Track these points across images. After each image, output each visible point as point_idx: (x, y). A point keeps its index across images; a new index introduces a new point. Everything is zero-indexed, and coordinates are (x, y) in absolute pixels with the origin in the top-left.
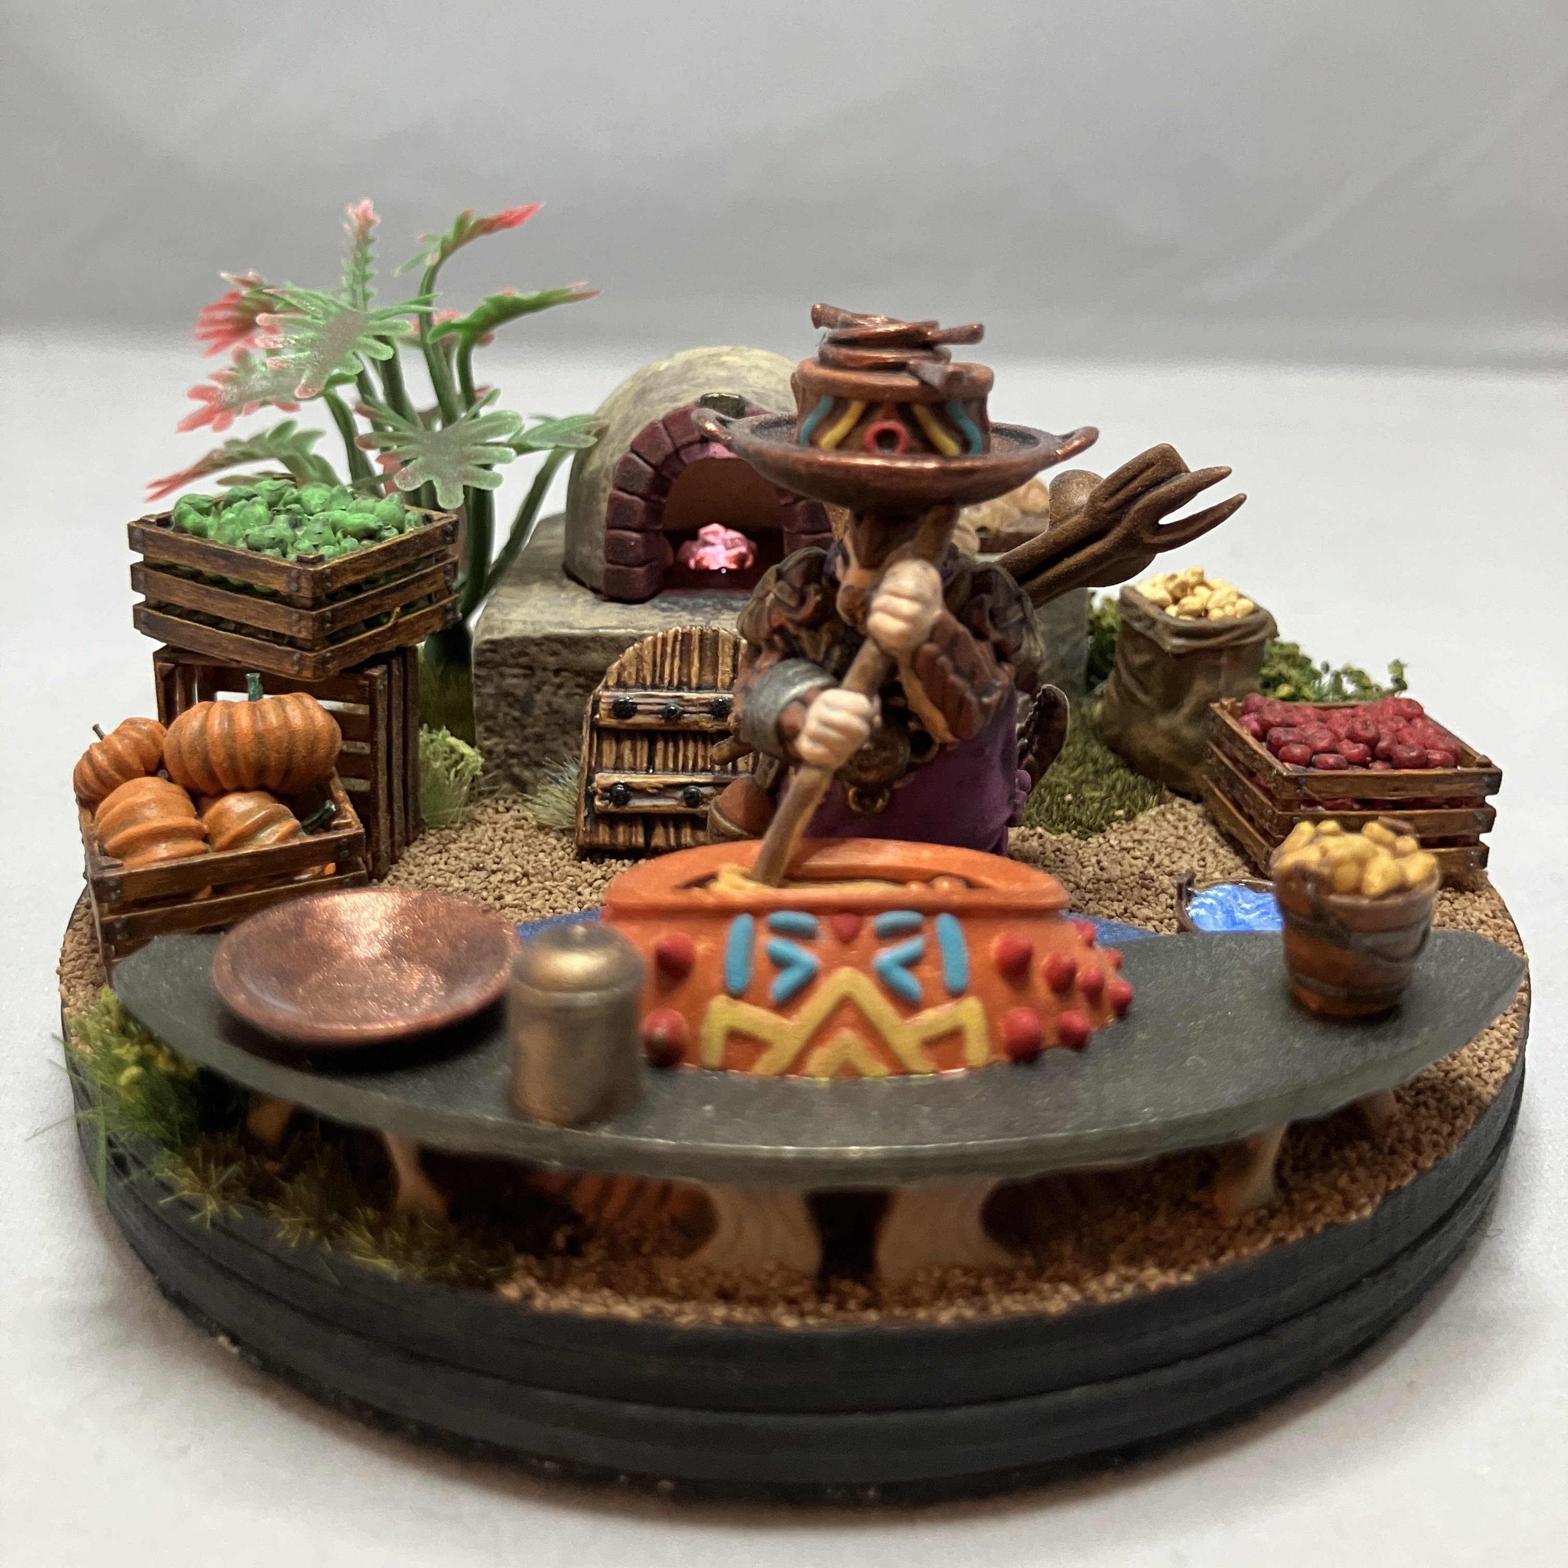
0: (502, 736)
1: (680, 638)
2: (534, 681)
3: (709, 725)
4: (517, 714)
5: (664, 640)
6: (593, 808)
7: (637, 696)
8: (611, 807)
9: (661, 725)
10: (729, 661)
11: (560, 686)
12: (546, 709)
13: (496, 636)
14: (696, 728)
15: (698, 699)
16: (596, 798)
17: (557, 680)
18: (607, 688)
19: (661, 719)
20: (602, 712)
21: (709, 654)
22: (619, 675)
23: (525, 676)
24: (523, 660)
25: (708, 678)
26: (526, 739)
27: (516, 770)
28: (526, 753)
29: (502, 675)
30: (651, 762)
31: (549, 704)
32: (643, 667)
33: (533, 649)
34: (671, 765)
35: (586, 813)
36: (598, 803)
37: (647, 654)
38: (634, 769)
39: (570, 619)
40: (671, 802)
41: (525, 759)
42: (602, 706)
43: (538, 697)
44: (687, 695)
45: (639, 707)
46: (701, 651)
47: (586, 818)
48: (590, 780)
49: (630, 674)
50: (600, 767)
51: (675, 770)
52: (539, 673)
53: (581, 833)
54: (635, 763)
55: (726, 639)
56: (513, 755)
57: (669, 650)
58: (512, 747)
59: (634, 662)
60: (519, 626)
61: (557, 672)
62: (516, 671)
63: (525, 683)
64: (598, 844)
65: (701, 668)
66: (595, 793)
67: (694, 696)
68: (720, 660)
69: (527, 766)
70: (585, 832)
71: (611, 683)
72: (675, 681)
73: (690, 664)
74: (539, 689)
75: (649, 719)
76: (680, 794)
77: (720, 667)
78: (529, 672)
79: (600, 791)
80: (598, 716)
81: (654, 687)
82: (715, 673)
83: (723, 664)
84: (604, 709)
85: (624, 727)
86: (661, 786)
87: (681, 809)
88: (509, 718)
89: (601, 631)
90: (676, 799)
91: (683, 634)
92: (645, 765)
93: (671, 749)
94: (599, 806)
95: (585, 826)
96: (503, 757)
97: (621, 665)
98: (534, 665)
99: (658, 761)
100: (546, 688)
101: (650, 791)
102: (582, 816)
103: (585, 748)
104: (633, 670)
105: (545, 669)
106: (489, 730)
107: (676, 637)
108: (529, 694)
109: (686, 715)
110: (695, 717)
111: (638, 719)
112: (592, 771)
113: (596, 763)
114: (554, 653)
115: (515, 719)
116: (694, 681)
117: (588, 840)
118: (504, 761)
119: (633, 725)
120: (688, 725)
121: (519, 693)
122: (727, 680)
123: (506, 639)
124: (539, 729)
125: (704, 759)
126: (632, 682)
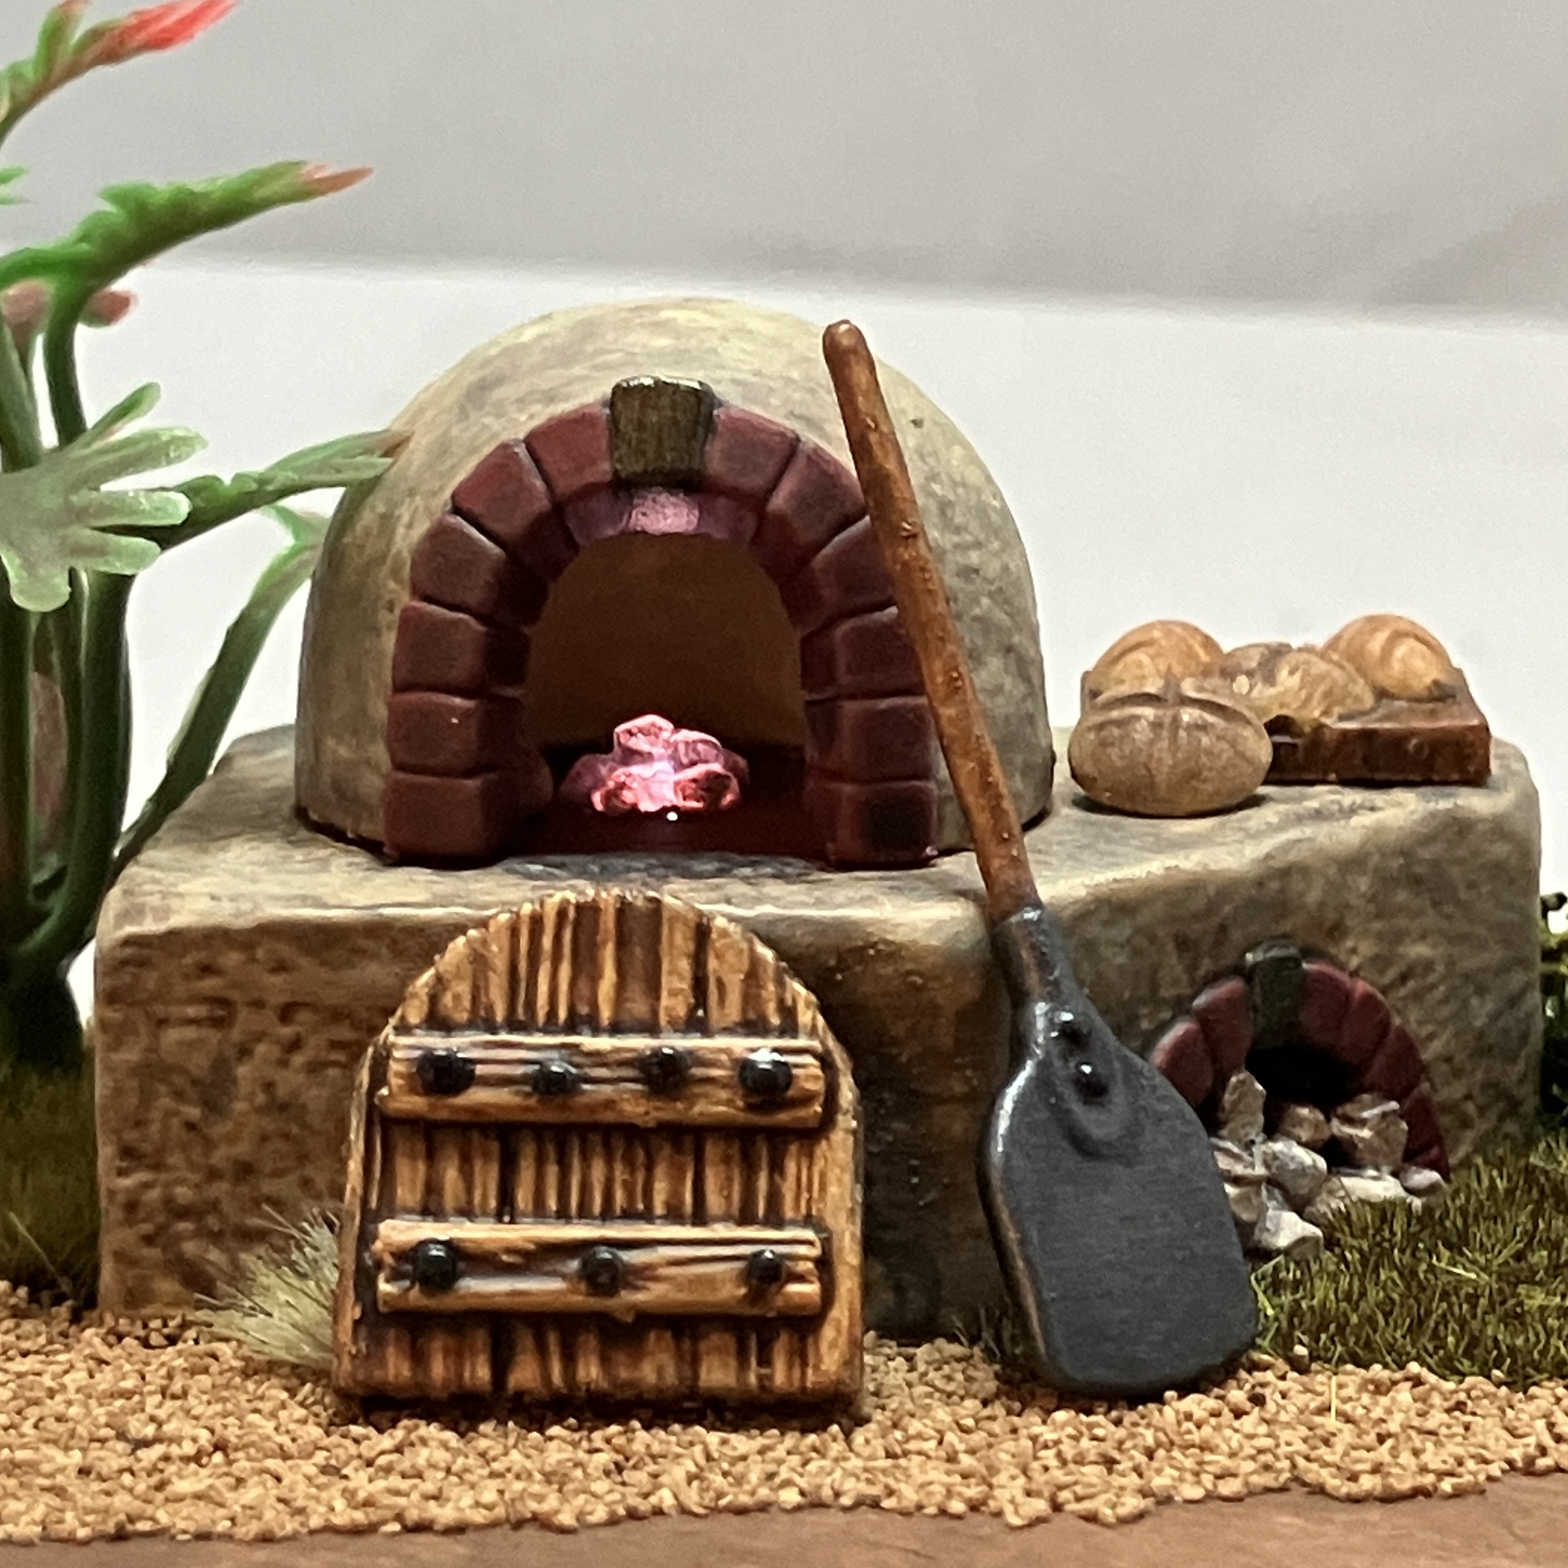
0: (157, 1167)
1: (572, 913)
2: (236, 1034)
3: (641, 1110)
4: (194, 1112)
5: (537, 918)
6: (375, 1302)
7: (475, 1045)
8: (416, 1297)
9: (527, 1109)
10: (685, 965)
11: (295, 1045)
12: (261, 1098)
13: (150, 926)
14: (609, 1117)
15: (617, 1050)
16: (381, 1277)
17: (286, 1031)
18: (404, 1029)
19: (527, 1095)
20: (395, 1081)
21: (638, 951)
22: (434, 999)
23: (216, 1023)
24: (210, 984)
25: (639, 1007)
26: (213, 1174)
27: (190, 1248)
28: (214, 1206)
29: (162, 1023)
30: (506, 1196)
31: (269, 1087)
32: (487, 980)
33: (232, 959)
34: (552, 1204)
35: (357, 1313)
36: (384, 1287)
37: (498, 953)
38: (467, 1212)
39: (320, 891)
40: (555, 1285)
41: (212, 1222)
42: (394, 1066)
43: (243, 1071)
44: (588, 1042)
45: (480, 1070)
46: (622, 943)
47: (357, 1323)
48: (366, 1238)
49: (457, 997)
50: (389, 1209)
51: (563, 1215)
52: (243, 1014)
53: (346, 1359)
54: (470, 1201)
55: (676, 917)
56: (183, 1213)
57: (547, 942)
58: (183, 1194)
59: (468, 970)
60: (204, 904)
61: (286, 1013)
62: (191, 1011)
63: (213, 1036)
64: (385, 1383)
65: (621, 986)
66: (379, 1265)
67: (604, 1043)
68: (665, 966)
69: (215, 1238)
70: (354, 1357)
71: (414, 1019)
72: (562, 1014)
73: (595, 978)
74: (244, 1052)
75: (502, 1096)
76: (574, 1265)
77: (664, 979)
78: (220, 1013)
79: (389, 1260)
80: (384, 1091)
81: (513, 1025)
82: (654, 989)
83: (670, 973)
84: (398, 1075)
85: (443, 1115)
86: (532, 1247)
87: (580, 1299)
88: (175, 1122)
89: (388, 912)
90: (564, 1277)
91: (579, 907)
92: (493, 1204)
93: (552, 1172)
94: (388, 1294)
95: (355, 1340)
96: (161, 1219)
97: (439, 979)
98: (235, 995)
99: (523, 1198)
100: (261, 1049)
101: (505, 1258)
102: (347, 1323)
103: (354, 1166)
104: (463, 988)
105: (258, 1004)
106: (127, 1152)
107: (561, 913)
108: (222, 1067)
109: (586, 1087)
110: (607, 1090)
111: (477, 1096)
112: (370, 1218)
113: (380, 1198)
114: (280, 967)
115: (191, 1126)
116: (606, 1014)
117: (361, 1376)
118: (161, 1229)
119: (465, 1109)
120: (592, 1108)
121: (199, 1063)
122: (682, 1011)
123: (173, 934)
124: (243, 1149)
125: (629, 1188)
126: (463, 1016)
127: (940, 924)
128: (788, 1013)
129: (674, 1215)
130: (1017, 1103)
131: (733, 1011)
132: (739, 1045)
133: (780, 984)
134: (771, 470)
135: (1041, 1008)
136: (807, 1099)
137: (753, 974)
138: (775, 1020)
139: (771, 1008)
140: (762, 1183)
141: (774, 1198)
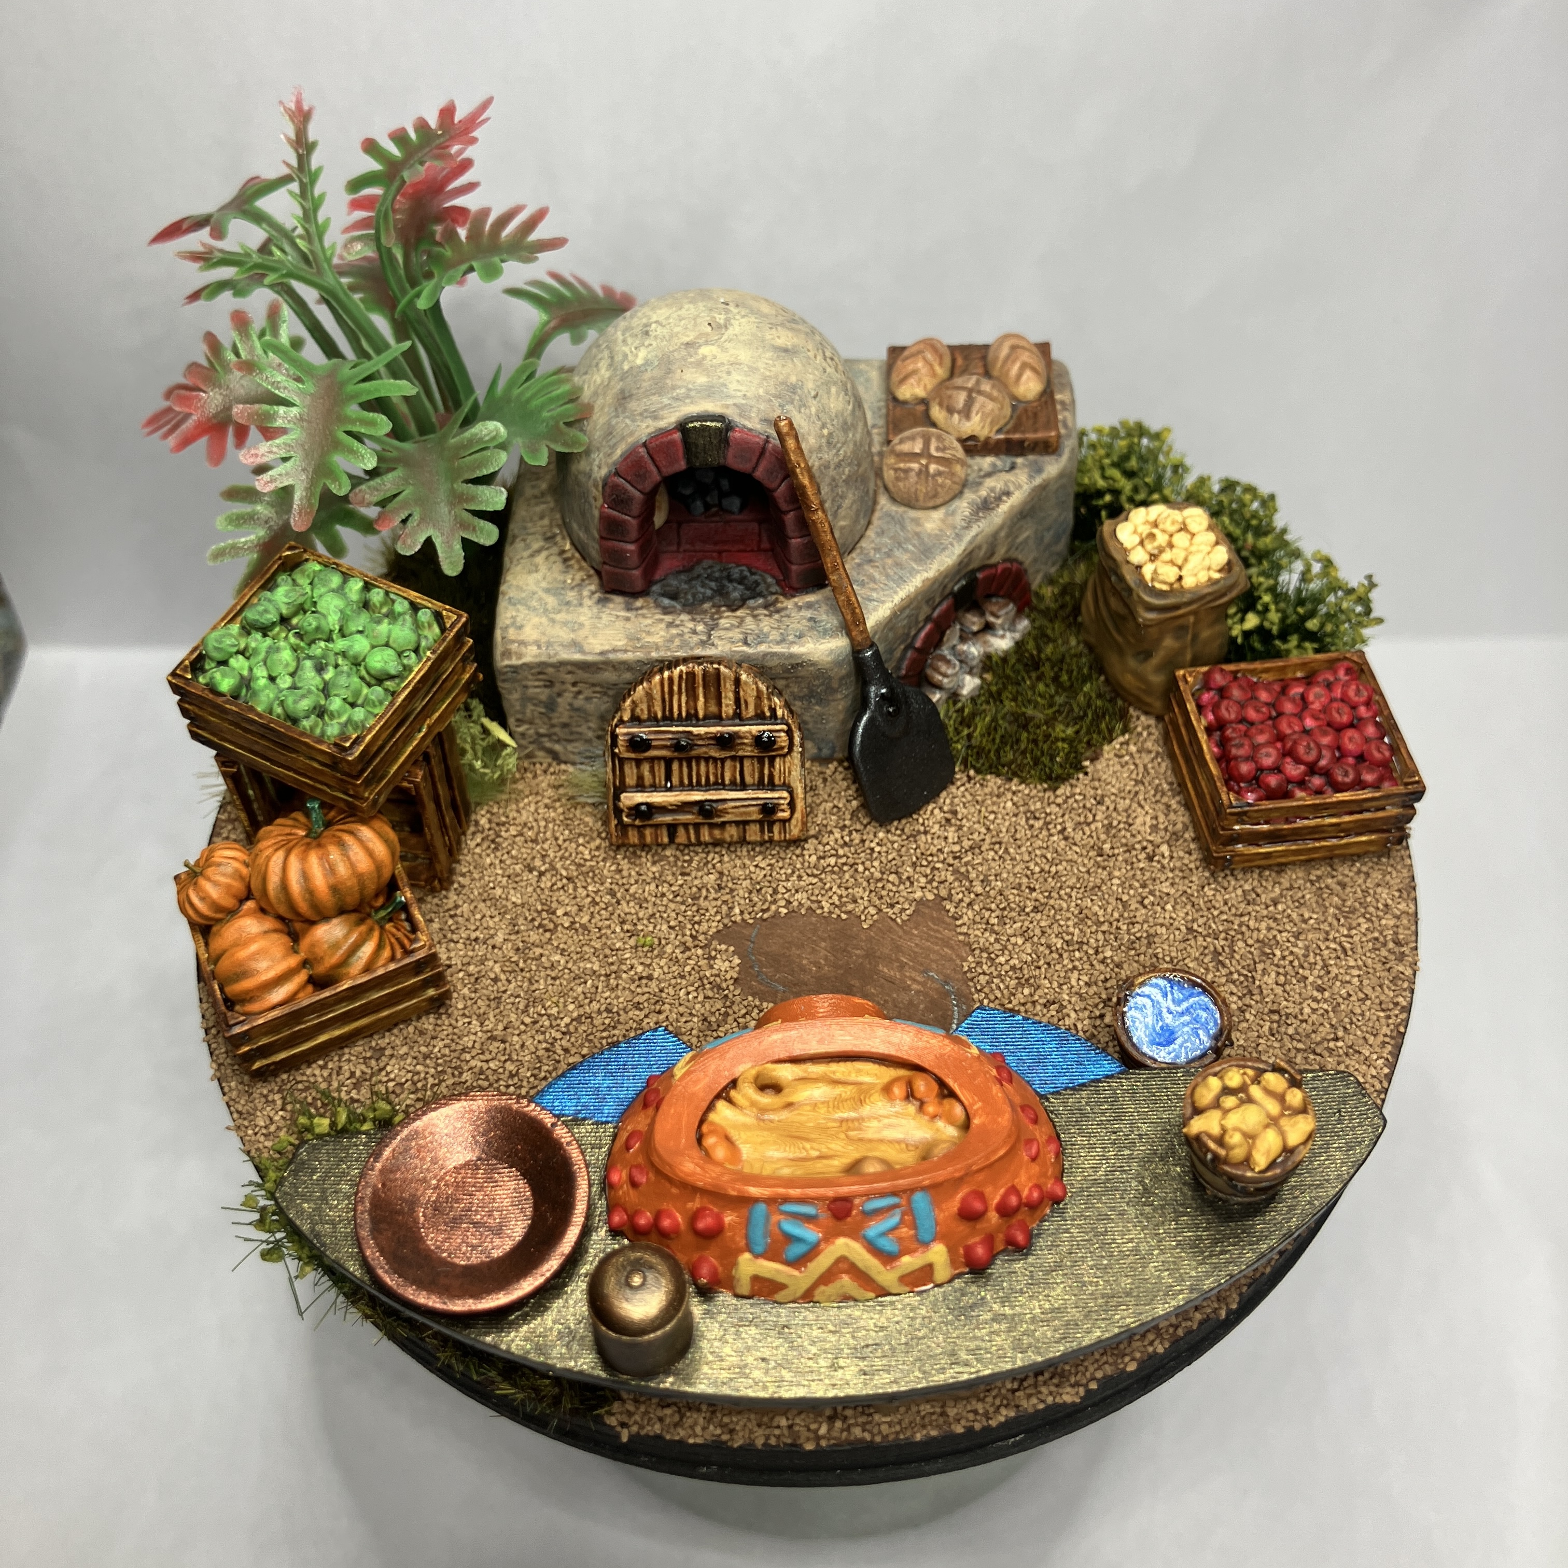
2: (555, 690)
3: (718, 754)
4: (543, 710)
5: (671, 679)
6: (622, 821)
7: (650, 732)
8: (638, 822)
9: (675, 755)
10: (731, 695)
11: (579, 693)
12: (568, 707)
14: (706, 756)
15: (707, 733)
16: (624, 815)
17: (575, 689)
18: (622, 723)
19: (673, 751)
20: (621, 746)
21: (712, 689)
22: (633, 711)
23: (547, 687)
25: (713, 709)
26: (553, 726)
28: (555, 734)
29: (526, 687)
30: (668, 778)
31: (571, 705)
32: (653, 702)
33: (551, 670)
34: (686, 781)
35: (616, 823)
36: (625, 818)
37: (656, 692)
38: (655, 788)
40: (690, 815)
41: (555, 737)
42: (620, 742)
43: (560, 700)
44: (695, 730)
45: (652, 742)
46: (704, 687)
48: (617, 798)
49: (642, 711)
50: (624, 789)
51: (691, 789)
52: (558, 685)
53: (614, 837)
54: (654, 783)
55: (727, 676)
57: (676, 688)
58: (542, 731)
59: (645, 699)
61: (574, 684)
62: (538, 684)
63: (547, 691)
65: (706, 702)
66: (622, 811)
67: (702, 730)
68: (723, 694)
70: (617, 838)
71: (625, 719)
72: (684, 716)
73: (696, 699)
74: (560, 695)
75: (664, 751)
76: (696, 809)
77: (723, 699)
78: (549, 684)
79: (626, 809)
80: (617, 750)
81: (665, 722)
82: (719, 704)
83: (725, 697)
84: (622, 744)
85: (642, 758)
86: (680, 803)
87: (699, 820)
88: (536, 713)
90: (693, 813)
91: (687, 673)
92: (664, 784)
93: (685, 770)
94: (627, 822)
95: (616, 831)
97: (633, 702)
98: (553, 680)
99: (675, 780)
100: (566, 694)
101: (670, 808)
102: (613, 823)
103: (609, 772)
104: (644, 707)
105: (563, 682)
106: (518, 720)
107: (680, 676)
108: (551, 698)
109: (696, 747)
110: (704, 749)
111: (654, 752)
112: (617, 791)
113: (620, 785)
114: (570, 672)
115: (542, 714)
116: (701, 714)
117: (620, 840)
119: (650, 756)
120: (698, 754)
121: (543, 697)
122: (731, 712)
123: (524, 664)
124: (565, 720)
125: (716, 775)
126: (645, 716)
127: (831, 651)
128: (773, 711)
129: (734, 786)
130: (864, 729)
131: (751, 711)
132: (755, 729)
133: (769, 699)
134: (754, 460)
135: (873, 689)
136: (782, 748)
137: (759, 697)
138: (768, 714)
139: (766, 709)
140: (766, 772)
141: (771, 776)
